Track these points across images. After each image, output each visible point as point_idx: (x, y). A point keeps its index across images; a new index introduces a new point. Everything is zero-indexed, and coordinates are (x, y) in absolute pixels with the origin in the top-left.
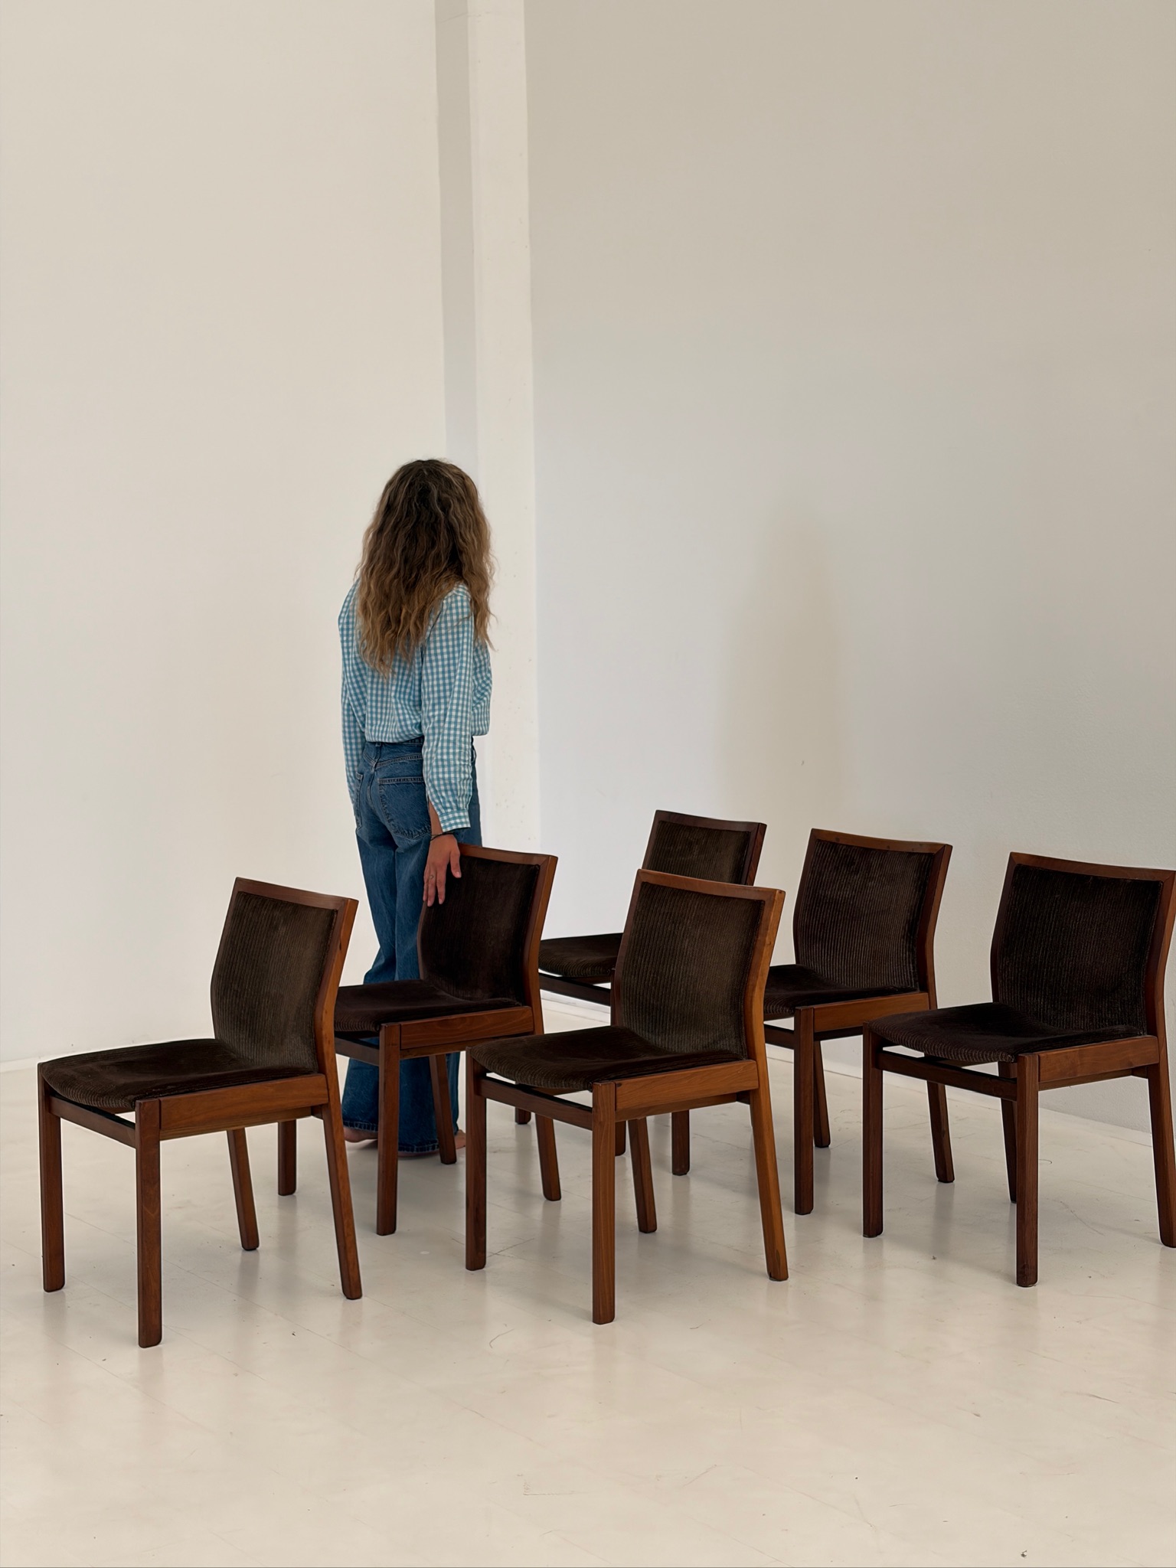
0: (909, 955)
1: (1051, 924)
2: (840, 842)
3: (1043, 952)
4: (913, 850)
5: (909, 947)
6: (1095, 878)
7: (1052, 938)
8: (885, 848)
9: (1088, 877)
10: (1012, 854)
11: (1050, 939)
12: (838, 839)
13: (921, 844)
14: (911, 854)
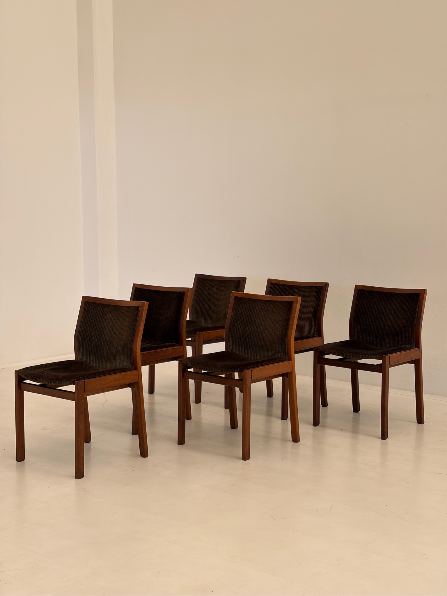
0: (314, 324)
1: (374, 310)
2: (280, 283)
3: (371, 320)
4: (312, 285)
5: (314, 321)
6: (391, 293)
7: (375, 315)
8: (299, 285)
9: (388, 293)
10: (356, 285)
11: (374, 316)
12: (279, 282)
13: (316, 283)
14: (312, 287)
